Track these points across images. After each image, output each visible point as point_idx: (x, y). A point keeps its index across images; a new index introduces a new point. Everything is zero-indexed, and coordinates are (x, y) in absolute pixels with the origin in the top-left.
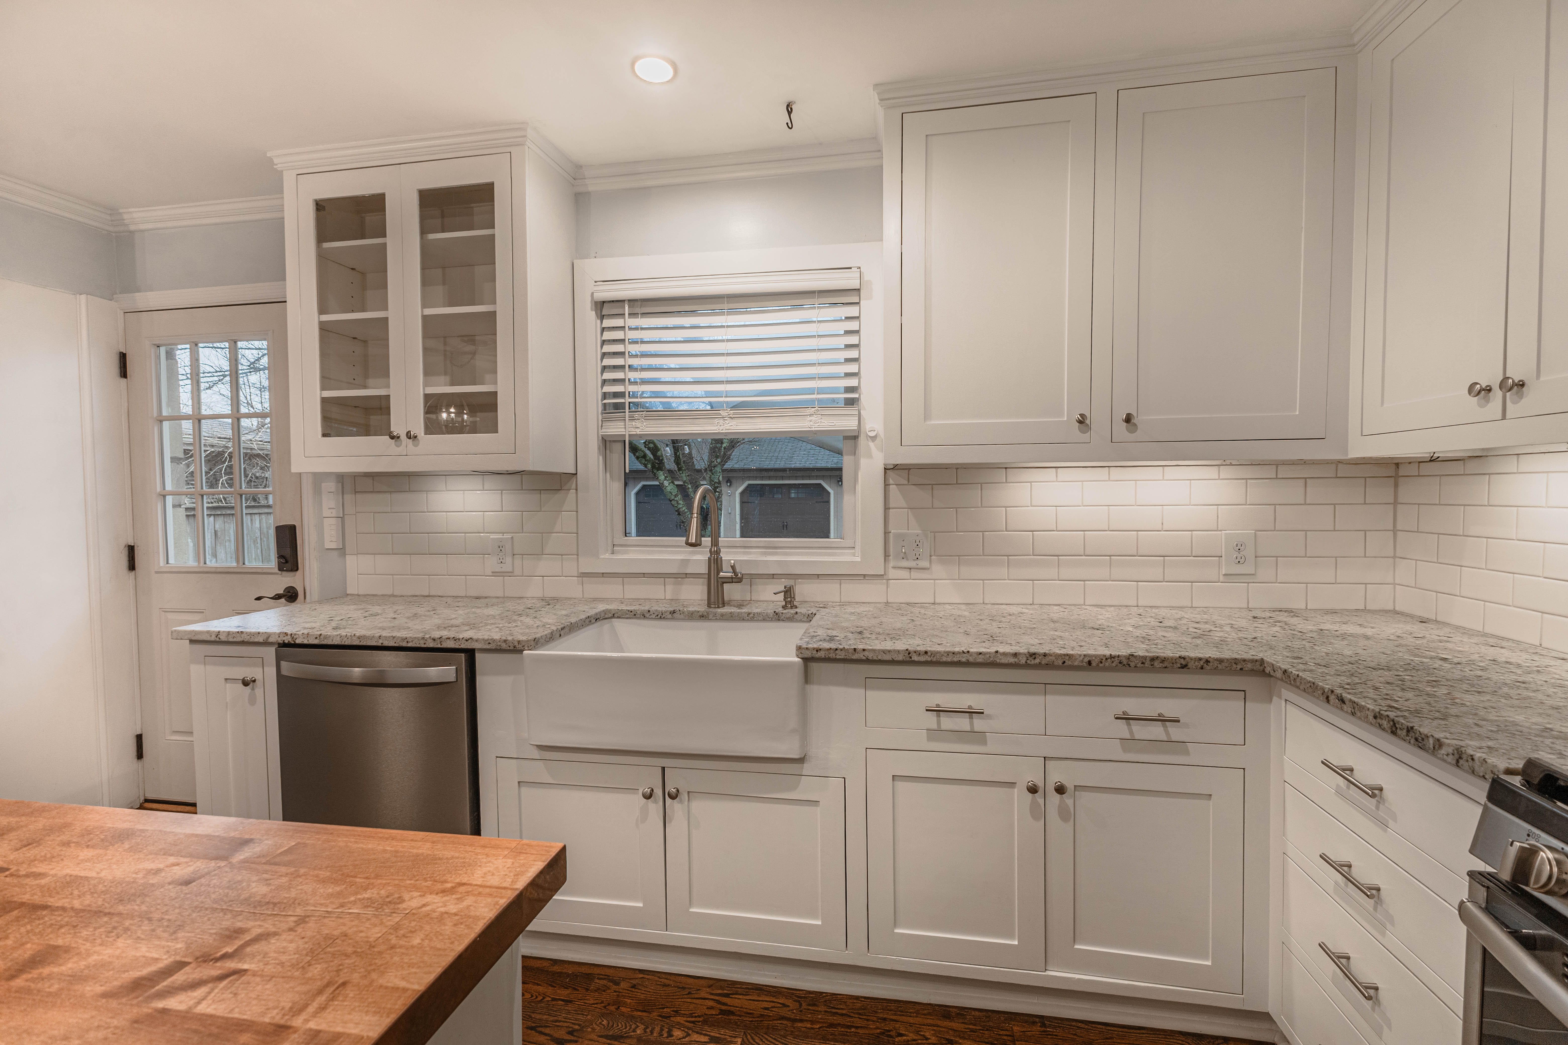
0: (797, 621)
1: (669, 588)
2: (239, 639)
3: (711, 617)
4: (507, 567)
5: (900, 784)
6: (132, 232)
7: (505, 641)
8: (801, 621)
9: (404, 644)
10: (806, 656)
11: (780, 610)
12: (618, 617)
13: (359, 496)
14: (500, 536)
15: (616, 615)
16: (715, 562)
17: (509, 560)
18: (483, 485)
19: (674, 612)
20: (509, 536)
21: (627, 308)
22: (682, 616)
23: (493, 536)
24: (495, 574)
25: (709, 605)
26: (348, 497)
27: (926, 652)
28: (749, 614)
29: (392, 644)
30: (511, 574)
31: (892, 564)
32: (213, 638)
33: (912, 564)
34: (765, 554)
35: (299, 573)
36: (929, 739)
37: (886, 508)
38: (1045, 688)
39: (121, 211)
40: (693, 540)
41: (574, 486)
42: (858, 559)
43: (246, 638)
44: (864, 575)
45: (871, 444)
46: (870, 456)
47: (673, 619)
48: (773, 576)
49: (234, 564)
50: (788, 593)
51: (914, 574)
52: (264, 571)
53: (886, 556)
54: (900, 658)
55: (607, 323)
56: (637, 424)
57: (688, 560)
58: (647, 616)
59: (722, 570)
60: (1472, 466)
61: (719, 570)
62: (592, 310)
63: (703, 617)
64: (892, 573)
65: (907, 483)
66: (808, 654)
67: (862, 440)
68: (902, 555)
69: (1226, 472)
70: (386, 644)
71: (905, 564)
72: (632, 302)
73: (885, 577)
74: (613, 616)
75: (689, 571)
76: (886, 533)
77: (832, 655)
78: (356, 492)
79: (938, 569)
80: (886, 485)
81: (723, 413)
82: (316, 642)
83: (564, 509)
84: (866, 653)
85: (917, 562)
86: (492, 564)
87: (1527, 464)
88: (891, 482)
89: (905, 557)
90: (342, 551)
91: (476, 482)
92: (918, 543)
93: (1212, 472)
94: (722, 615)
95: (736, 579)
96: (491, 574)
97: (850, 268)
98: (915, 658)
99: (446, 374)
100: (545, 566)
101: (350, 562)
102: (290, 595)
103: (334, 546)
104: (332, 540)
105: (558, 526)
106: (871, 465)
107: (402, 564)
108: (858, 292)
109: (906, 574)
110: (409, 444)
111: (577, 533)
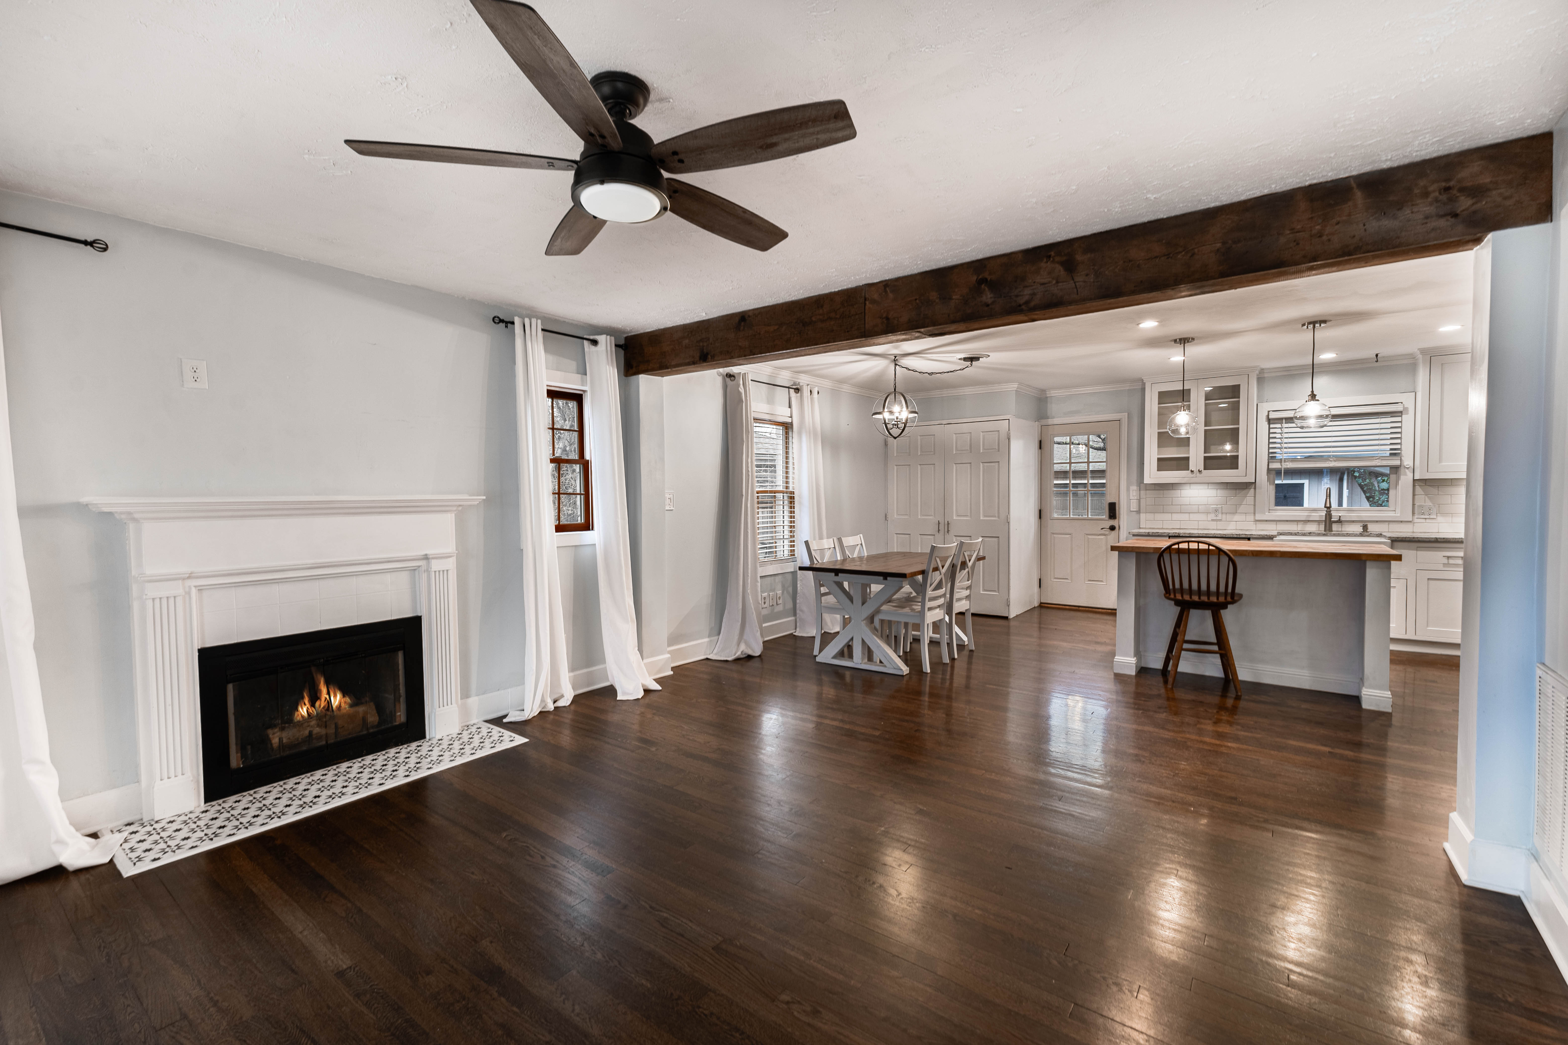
0: (1371, 537)
3: (1328, 535)
4: (1219, 517)
5: (1431, 582)
6: (1049, 397)
8: (1373, 536)
10: (1391, 539)
11: (1362, 533)
12: (1283, 535)
13: (1148, 491)
14: (1215, 506)
15: (1281, 534)
16: (1328, 515)
17: (1220, 515)
19: (1310, 533)
20: (1220, 506)
21: (1283, 420)
22: (1314, 535)
23: (1212, 506)
24: (1213, 520)
25: (1325, 531)
26: (1143, 492)
28: (1347, 534)
29: (1219, 536)
30: (1220, 520)
31: (1416, 517)
33: (1427, 517)
36: (1444, 567)
37: (1414, 495)
39: (1045, 390)
41: (1253, 487)
42: (1399, 515)
44: (1401, 521)
45: (1407, 470)
46: (1406, 474)
47: (1310, 536)
48: (1353, 521)
50: (1365, 528)
51: (1427, 521)
52: (1100, 519)
53: (1413, 513)
55: (1273, 425)
56: (1287, 463)
58: (1297, 534)
61: (1331, 518)
62: (1267, 421)
63: (1324, 535)
64: (1416, 520)
65: (1424, 487)
67: (1402, 469)
70: (1217, 536)
71: (1423, 516)
72: (1286, 418)
73: (1412, 522)
76: (1414, 505)
79: (1441, 519)
80: (1414, 488)
81: (1331, 459)
83: (1248, 496)
84: (1418, 539)
85: (1430, 516)
88: (1416, 487)
89: (1423, 514)
90: (1139, 512)
91: (1205, 486)
92: (1430, 509)
94: (1334, 534)
95: (1339, 521)
96: (1211, 521)
97: (1397, 403)
98: (1439, 540)
100: (1238, 517)
101: (1143, 516)
102: (1112, 528)
103: (1135, 510)
104: (1134, 507)
105: (1244, 503)
106: (1406, 479)
107: (1167, 516)
108: (1401, 412)
109: (1423, 521)
110: (1198, 474)
111: (1255, 505)
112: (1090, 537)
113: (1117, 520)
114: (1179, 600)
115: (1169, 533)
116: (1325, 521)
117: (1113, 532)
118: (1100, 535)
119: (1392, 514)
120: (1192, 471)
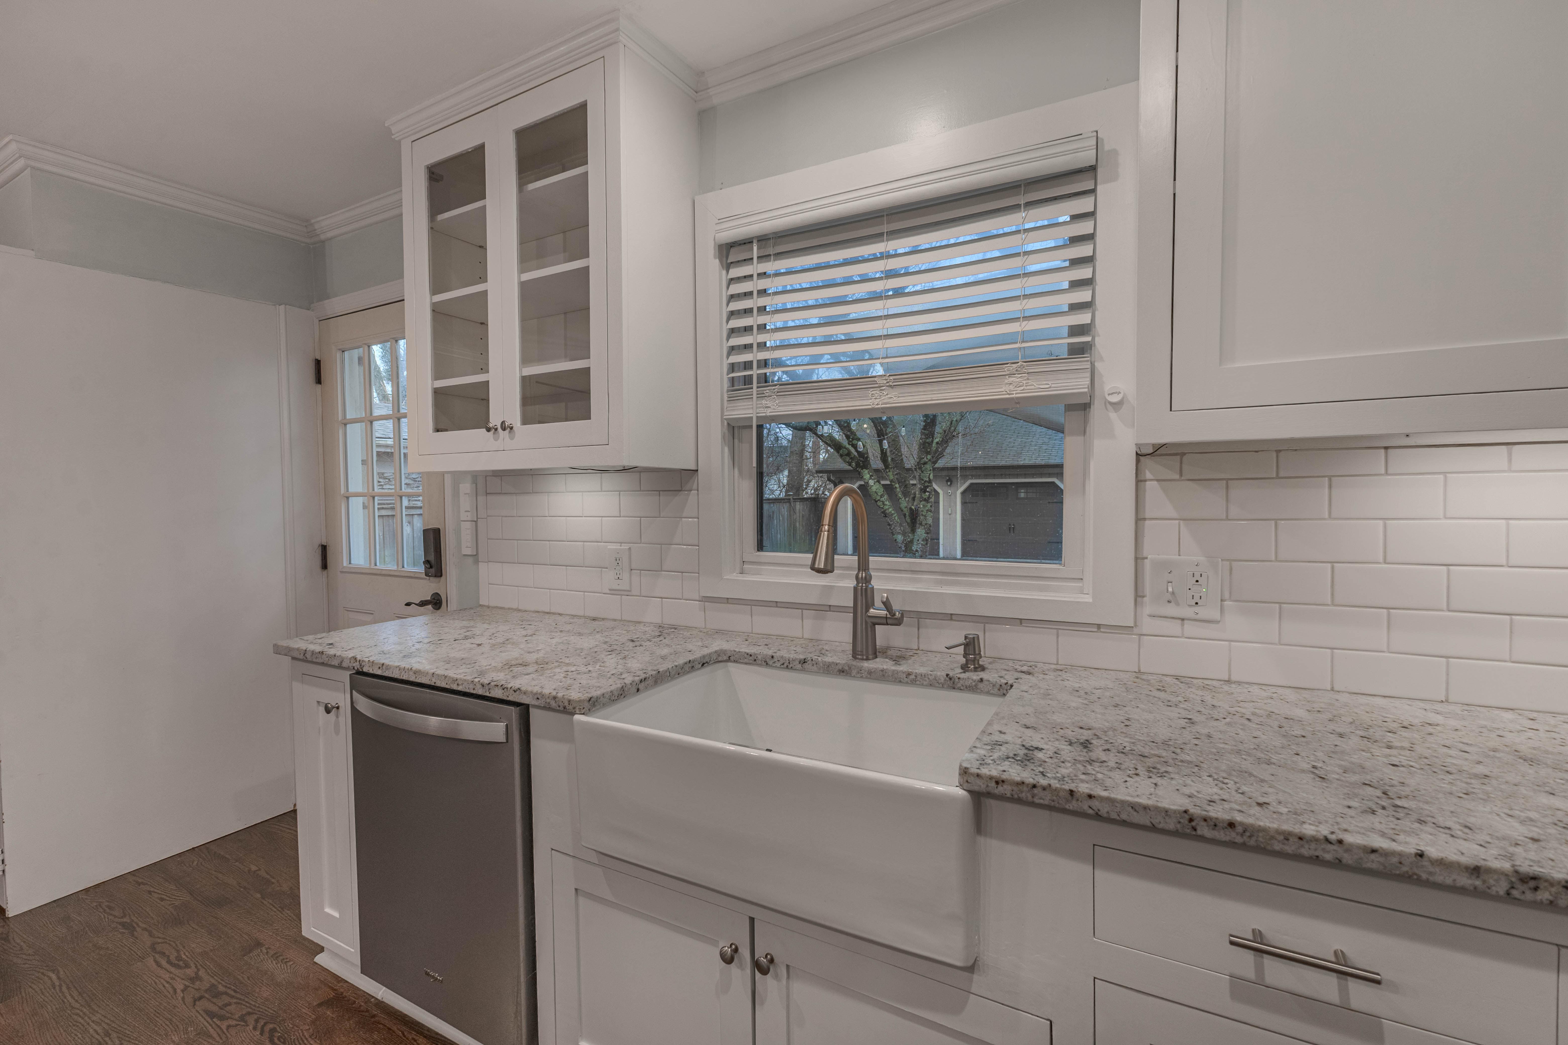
0: (982, 692)
1: (807, 623)
2: (320, 660)
3: (854, 673)
6: (322, 242)
7: (555, 698)
8: (988, 693)
9: (455, 687)
10: (976, 788)
11: (957, 672)
12: (735, 661)
13: (490, 498)
14: (617, 546)
15: (732, 658)
16: (863, 592)
17: (626, 576)
18: (601, 485)
19: (804, 661)
20: (628, 546)
21: (755, 248)
22: (815, 668)
23: (611, 546)
25: (854, 656)
27: (1231, 825)
28: (909, 674)
29: (443, 685)
31: (1148, 609)
32: (302, 657)
33: (1189, 612)
34: (941, 583)
35: (443, 578)
36: (1236, 996)
37: (1139, 519)
40: (821, 563)
41: (694, 486)
42: (1088, 599)
43: (325, 660)
44: (1099, 626)
45: (1113, 415)
46: (1109, 434)
47: (803, 670)
49: (395, 568)
50: (971, 645)
51: (1190, 629)
52: (416, 576)
53: (1138, 596)
54: (1171, 825)
55: (736, 272)
56: (767, 402)
57: (832, 587)
58: (771, 663)
59: (873, 605)
61: (870, 604)
62: (715, 258)
63: (843, 672)
64: (1148, 625)
65: (1177, 477)
66: (980, 785)
67: (1097, 410)
68: (1169, 597)
71: (1172, 610)
72: (763, 239)
73: (1136, 630)
74: (729, 659)
75: (833, 602)
76: (1139, 559)
77: (1025, 795)
78: (487, 494)
79: (1235, 624)
80: (1139, 481)
81: (881, 381)
82: (379, 672)
83: (684, 515)
84: (1095, 804)
85: (1196, 609)
86: (609, 579)
88: (1148, 475)
89: (1173, 600)
90: (476, 558)
91: (595, 481)
92: (1197, 577)
94: (872, 671)
95: (893, 619)
96: (608, 592)
98: (1205, 831)
100: (664, 585)
101: (483, 570)
102: (436, 602)
103: (468, 552)
104: (468, 545)
106: (1113, 453)
107: (526, 574)
109: (1174, 627)
110: (506, 437)
111: (700, 546)
116: (856, 614)
119: (1071, 592)
120: (494, 430)
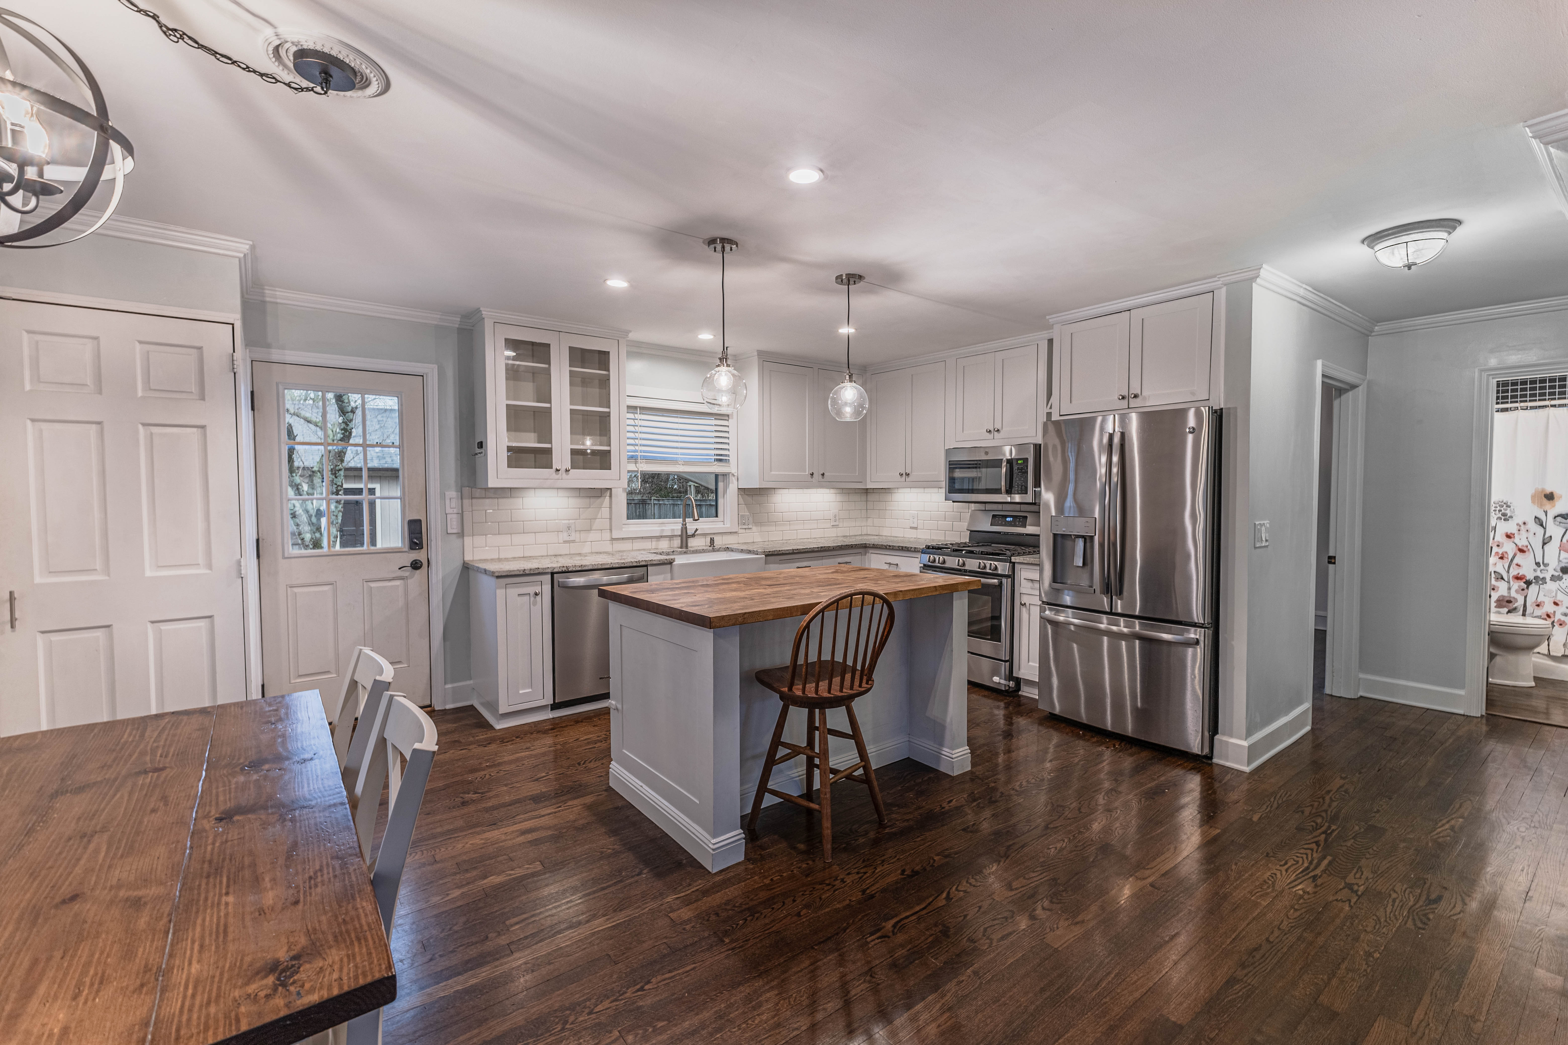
1: (654, 543)
2: (537, 572)
6: (264, 302)
9: (623, 565)
13: (474, 500)
14: (568, 521)
16: (684, 528)
17: (573, 534)
18: (558, 494)
20: (574, 521)
21: (638, 410)
23: (564, 522)
25: (682, 548)
26: (466, 501)
30: (573, 541)
31: (740, 527)
32: (521, 573)
33: (746, 527)
37: (738, 506)
38: (822, 557)
39: (266, 287)
40: (697, 518)
41: (608, 494)
42: (728, 526)
43: (541, 571)
44: (732, 532)
45: (732, 479)
46: (733, 483)
50: (712, 540)
51: (747, 531)
53: (739, 524)
54: (789, 552)
56: (642, 465)
57: (669, 529)
59: (688, 532)
60: (887, 491)
61: (686, 532)
64: (741, 530)
65: (746, 496)
67: (730, 477)
69: (832, 491)
71: (744, 527)
72: (642, 408)
73: (738, 533)
75: (664, 534)
76: (739, 515)
78: (472, 498)
79: (754, 529)
80: (738, 495)
81: (680, 463)
82: (580, 569)
83: (603, 506)
84: (782, 552)
85: (754, 525)
86: (564, 536)
87: (901, 490)
88: (740, 495)
89: (744, 524)
90: (461, 534)
91: (554, 492)
92: (749, 518)
93: (827, 491)
95: (693, 536)
96: (563, 542)
99: (535, 432)
100: (593, 536)
101: (468, 540)
102: (416, 565)
103: (455, 531)
104: (453, 528)
105: (599, 516)
106: (733, 488)
107: (505, 539)
108: (728, 416)
109: (743, 531)
110: (564, 474)
111: (611, 519)
112: (373, 585)
113: (424, 550)
114: (799, 697)
115: (554, 568)
116: (681, 536)
117: (418, 571)
118: (394, 579)
119: (720, 525)
120: (557, 470)
